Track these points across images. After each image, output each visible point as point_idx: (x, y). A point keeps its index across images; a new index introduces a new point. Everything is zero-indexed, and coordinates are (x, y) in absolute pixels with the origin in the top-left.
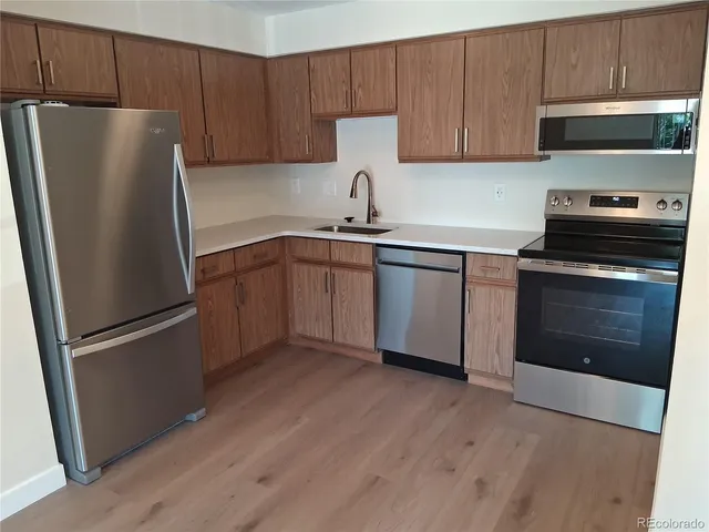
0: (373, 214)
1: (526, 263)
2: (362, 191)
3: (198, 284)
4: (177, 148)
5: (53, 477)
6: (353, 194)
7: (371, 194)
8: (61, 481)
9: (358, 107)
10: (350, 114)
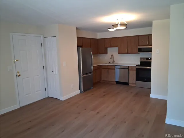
0: (114, 62)
1: (137, 67)
2: (112, 58)
3: (93, 70)
4: (92, 52)
5: (78, 92)
6: (111, 58)
7: (113, 59)
8: (79, 92)
9: (112, 46)
10: (111, 47)
